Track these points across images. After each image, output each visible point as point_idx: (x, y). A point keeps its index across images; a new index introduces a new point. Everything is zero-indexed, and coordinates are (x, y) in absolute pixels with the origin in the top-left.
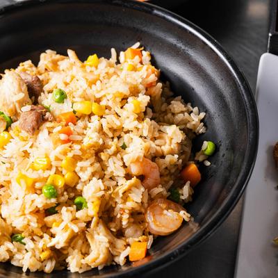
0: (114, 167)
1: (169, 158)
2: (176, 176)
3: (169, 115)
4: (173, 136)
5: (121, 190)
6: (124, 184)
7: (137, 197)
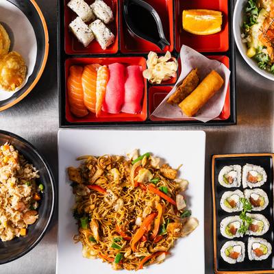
0: (8, 210)
1: (27, 199)
2: (31, 203)
3: (25, 176)
4: (27, 189)
5: (13, 216)
6: (13, 214)
7: (18, 218)
